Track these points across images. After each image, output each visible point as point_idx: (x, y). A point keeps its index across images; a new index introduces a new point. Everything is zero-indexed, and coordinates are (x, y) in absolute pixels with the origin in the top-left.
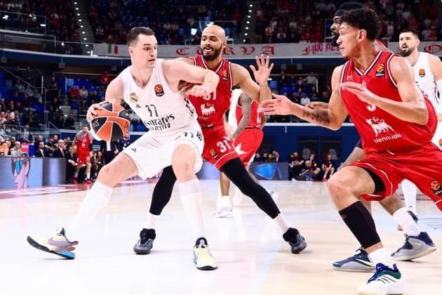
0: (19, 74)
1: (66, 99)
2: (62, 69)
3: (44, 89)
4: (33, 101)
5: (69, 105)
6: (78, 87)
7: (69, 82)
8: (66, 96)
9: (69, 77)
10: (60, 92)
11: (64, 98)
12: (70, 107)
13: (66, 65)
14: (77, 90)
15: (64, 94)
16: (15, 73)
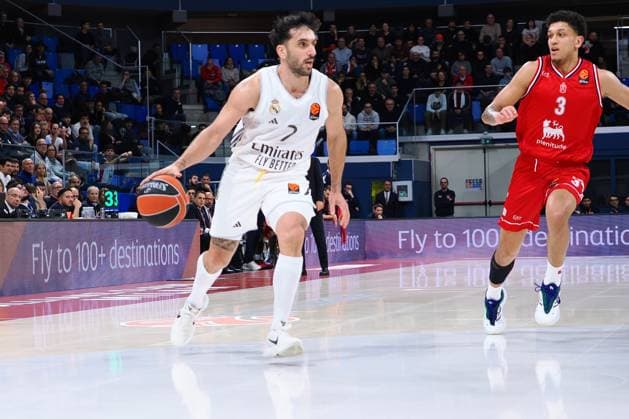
0: (90, 38)
1: (193, 88)
2: (181, 24)
3: (143, 70)
4: (122, 98)
5: (198, 102)
6: (216, 62)
7: (198, 52)
8: (193, 84)
9: (197, 39)
10: (178, 74)
11: (188, 86)
12: (201, 107)
13: (190, 15)
14: (215, 69)
15: (188, 78)
16: (80, 36)
